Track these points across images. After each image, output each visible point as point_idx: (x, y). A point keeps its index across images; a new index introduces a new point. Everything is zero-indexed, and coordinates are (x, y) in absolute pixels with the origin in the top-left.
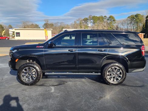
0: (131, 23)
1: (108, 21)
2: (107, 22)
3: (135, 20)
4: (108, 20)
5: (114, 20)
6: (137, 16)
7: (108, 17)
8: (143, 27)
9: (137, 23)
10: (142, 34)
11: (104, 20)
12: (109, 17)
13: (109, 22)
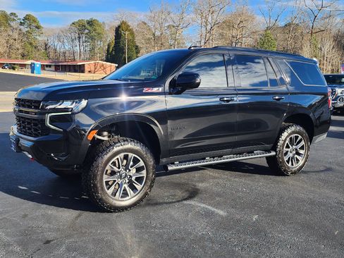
0: (79, 38)
1: (22, 27)
2: (20, 30)
3: (87, 31)
4: (21, 24)
5: (38, 27)
6: (91, 23)
7: (22, 18)
8: (108, 50)
9: (92, 39)
10: (113, 64)
11: (12, 24)
12: (25, 19)
13: (24, 29)
